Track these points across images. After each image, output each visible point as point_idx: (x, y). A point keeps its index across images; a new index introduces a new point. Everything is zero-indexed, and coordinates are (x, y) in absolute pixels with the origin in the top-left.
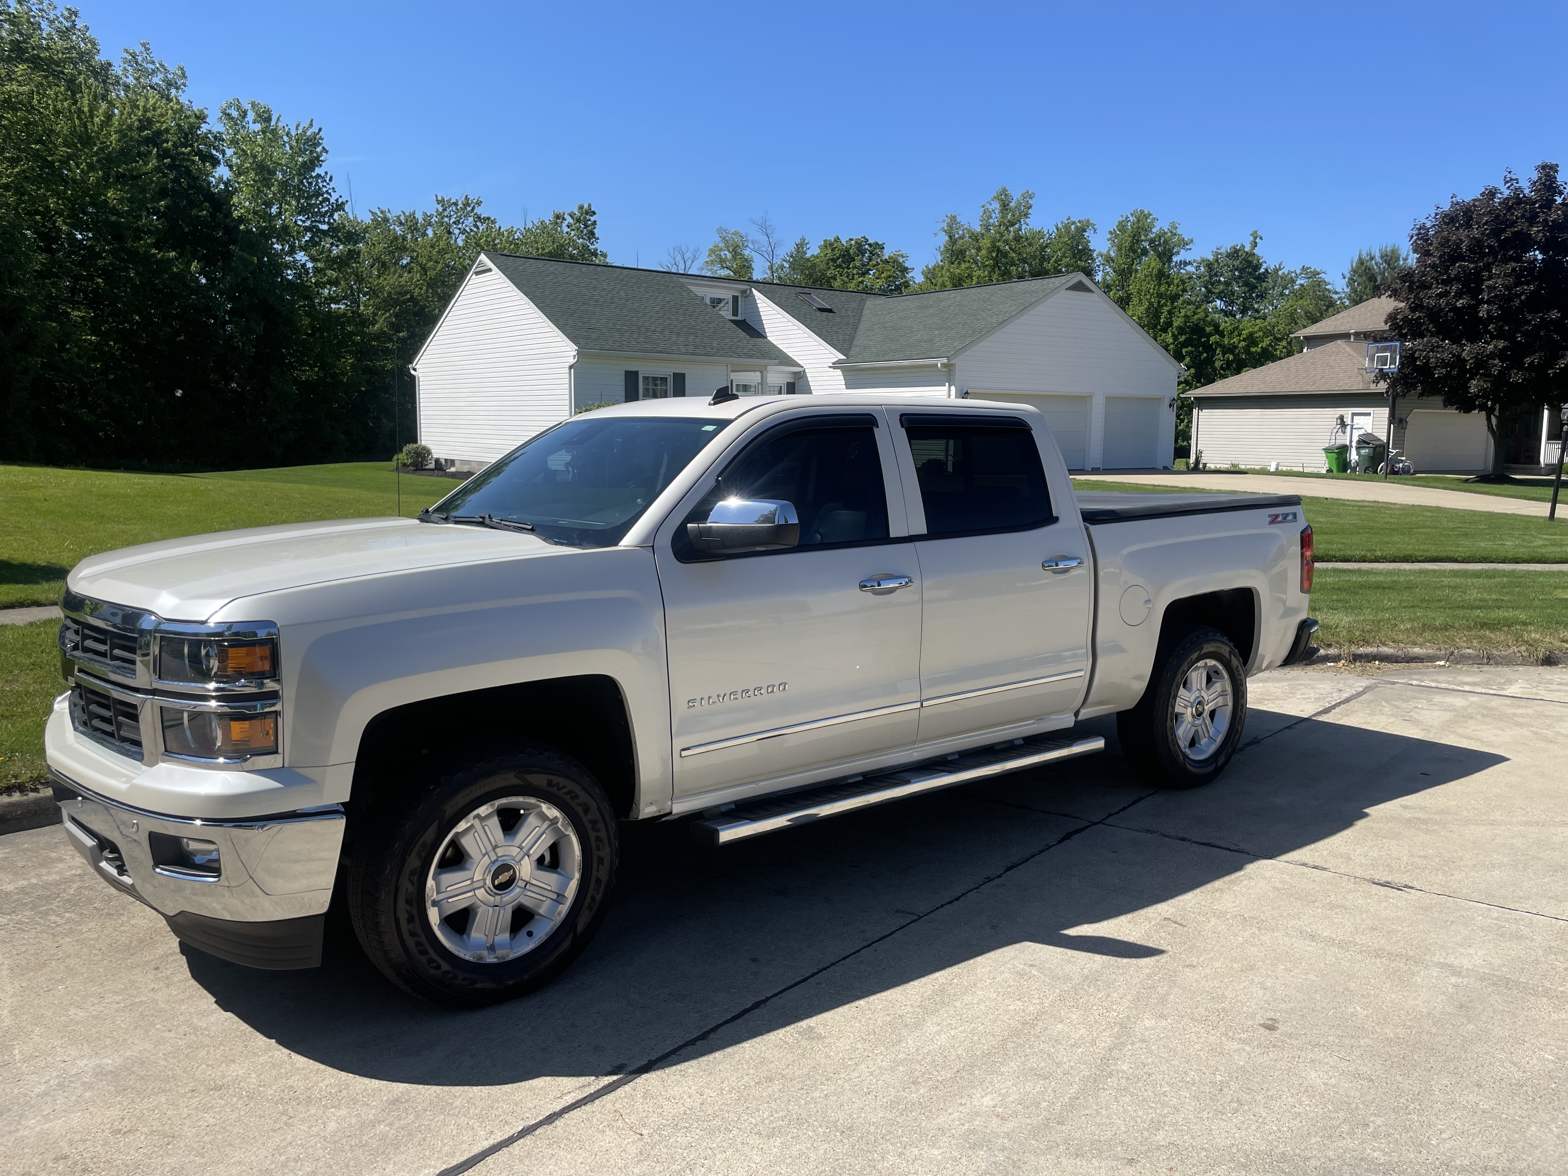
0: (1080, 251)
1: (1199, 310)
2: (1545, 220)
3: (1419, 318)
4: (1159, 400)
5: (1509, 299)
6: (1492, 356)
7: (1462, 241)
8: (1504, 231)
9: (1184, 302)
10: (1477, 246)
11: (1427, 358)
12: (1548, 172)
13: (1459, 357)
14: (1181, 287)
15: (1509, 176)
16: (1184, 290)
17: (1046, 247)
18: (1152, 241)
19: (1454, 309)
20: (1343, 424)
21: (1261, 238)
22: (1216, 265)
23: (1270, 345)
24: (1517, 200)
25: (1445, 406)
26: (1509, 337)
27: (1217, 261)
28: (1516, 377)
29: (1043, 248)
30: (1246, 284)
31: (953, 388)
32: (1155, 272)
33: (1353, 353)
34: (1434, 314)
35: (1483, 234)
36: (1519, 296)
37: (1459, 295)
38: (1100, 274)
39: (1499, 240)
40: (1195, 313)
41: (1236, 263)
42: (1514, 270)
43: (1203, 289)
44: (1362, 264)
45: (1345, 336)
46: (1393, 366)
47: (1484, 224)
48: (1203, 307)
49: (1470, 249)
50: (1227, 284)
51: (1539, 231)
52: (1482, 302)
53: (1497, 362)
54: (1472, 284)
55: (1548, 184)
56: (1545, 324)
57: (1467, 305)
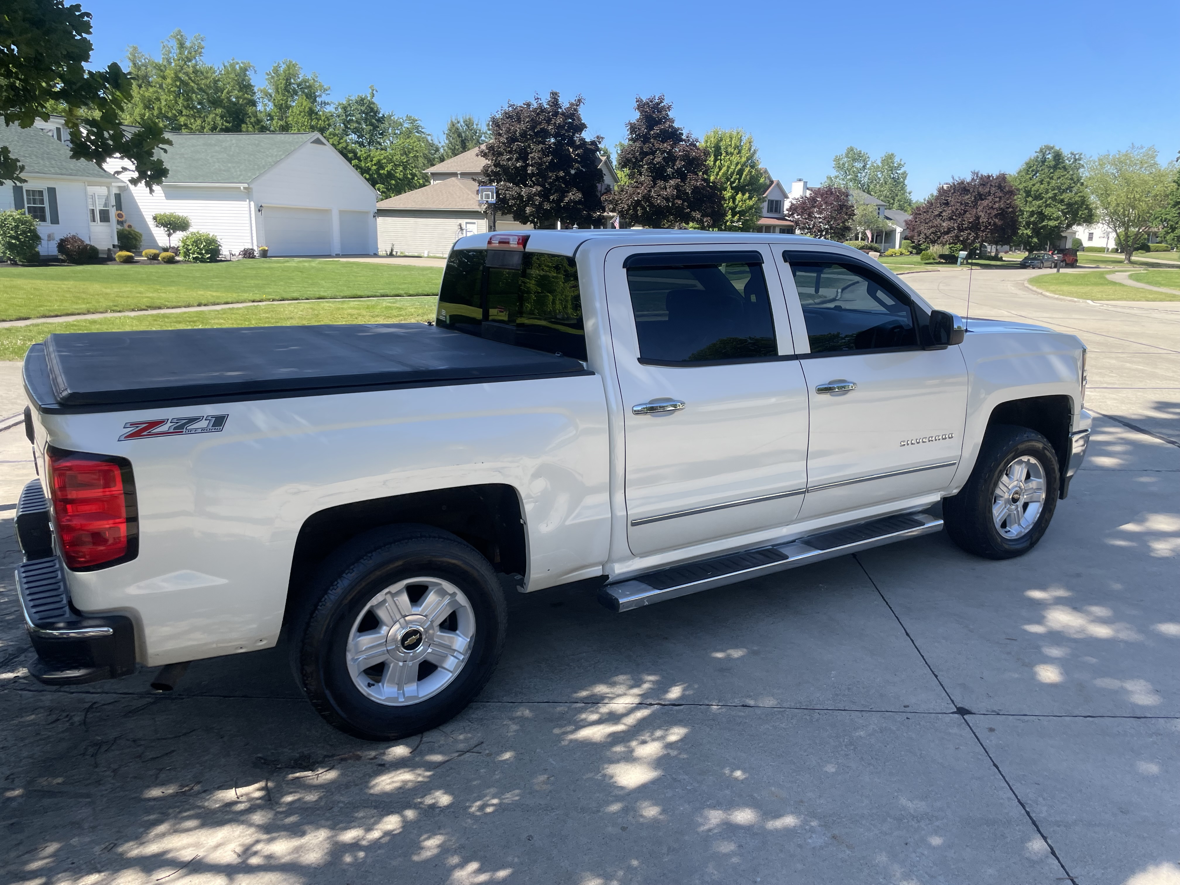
0: (245, 86)
1: (342, 141)
2: (555, 123)
3: (499, 171)
4: (367, 213)
5: (541, 164)
6: (535, 194)
7: (517, 131)
8: (536, 127)
9: (330, 134)
10: (524, 134)
11: (505, 194)
12: (555, 96)
13: (519, 194)
14: (327, 122)
15: (536, 96)
16: (329, 125)
17: (219, 80)
18: (299, 85)
19: (516, 168)
20: (461, 229)
21: (377, 91)
22: (349, 109)
23: (392, 169)
24: (542, 110)
25: (515, 220)
26: (543, 186)
27: (349, 105)
28: (547, 206)
29: (216, 82)
30: (372, 124)
31: (252, 203)
32: (307, 109)
33: (460, 185)
34: (505, 169)
35: (526, 128)
36: (545, 163)
37: (517, 160)
38: (261, 104)
39: (534, 132)
40: (339, 143)
41: (363, 108)
42: (542, 148)
43: (342, 125)
44: (454, 125)
45: (454, 174)
46: (493, 199)
47: (527, 122)
48: (344, 139)
49: (520, 135)
50: (357, 122)
52: (528, 165)
53: (537, 198)
54: (523, 155)
55: (555, 103)
56: (558, 178)
57: (522, 166)
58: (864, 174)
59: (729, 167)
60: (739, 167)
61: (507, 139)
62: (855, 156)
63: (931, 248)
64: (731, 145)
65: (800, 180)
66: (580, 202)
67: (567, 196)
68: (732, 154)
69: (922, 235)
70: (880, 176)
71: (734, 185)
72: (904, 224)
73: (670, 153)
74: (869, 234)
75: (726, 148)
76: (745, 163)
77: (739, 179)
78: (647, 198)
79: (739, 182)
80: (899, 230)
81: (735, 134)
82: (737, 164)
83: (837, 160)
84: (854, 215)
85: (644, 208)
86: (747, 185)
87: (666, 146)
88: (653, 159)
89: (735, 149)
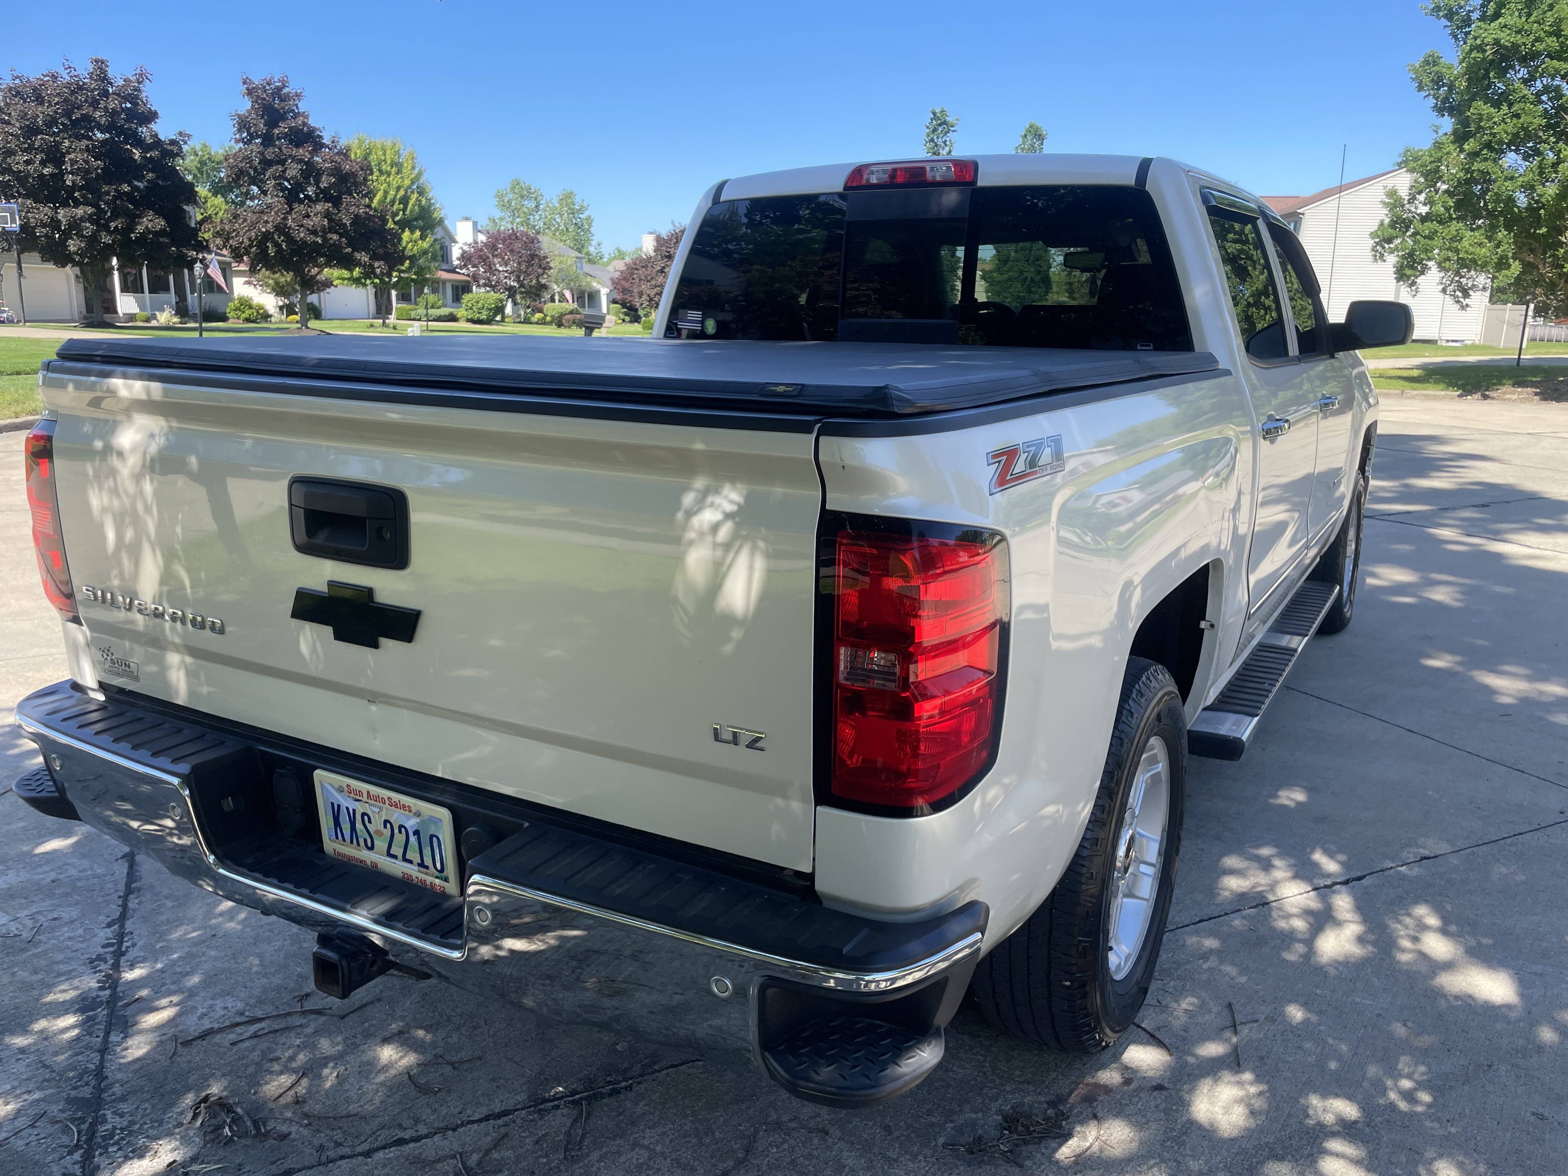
2: (106, 107)
3: (9, 180)
5: (88, 172)
6: (82, 219)
7: (38, 116)
8: (73, 112)
10: (51, 122)
12: (100, 64)
13: (53, 219)
15: (67, 63)
19: (42, 177)
24: (80, 86)
25: (46, 261)
26: (96, 205)
34: (22, 178)
35: (55, 112)
36: (95, 170)
37: (43, 163)
39: (71, 120)
42: (87, 146)
46: (14, 225)
47: (56, 104)
49: (45, 123)
51: (102, 116)
52: (65, 172)
53: (88, 225)
54: (55, 156)
55: (102, 77)
56: (120, 195)
57: (52, 175)
58: (537, 217)
59: (386, 193)
60: (402, 192)
61: (21, 128)
62: (524, 192)
63: (653, 314)
64: (385, 161)
65: (467, 219)
66: (162, 233)
67: (140, 224)
68: (389, 174)
69: (644, 297)
70: (559, 220)
71: (397, 218)
72: (609, 283)
73: (310, 164)
74: (568, 294)
75: (379, 164)
76: (410, 187)
77: (404, 210)
78: (281, 228)
79: (404, 214)
80: (604, 292)
81: (389, 144)
82: (398, 189)
83: (500, 196)
84: (551, 268)
85: (277, 245)
86: (416, 219)
87: (303, 152)
88: (284, 171)
89: (392, 167)
